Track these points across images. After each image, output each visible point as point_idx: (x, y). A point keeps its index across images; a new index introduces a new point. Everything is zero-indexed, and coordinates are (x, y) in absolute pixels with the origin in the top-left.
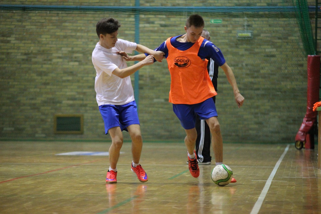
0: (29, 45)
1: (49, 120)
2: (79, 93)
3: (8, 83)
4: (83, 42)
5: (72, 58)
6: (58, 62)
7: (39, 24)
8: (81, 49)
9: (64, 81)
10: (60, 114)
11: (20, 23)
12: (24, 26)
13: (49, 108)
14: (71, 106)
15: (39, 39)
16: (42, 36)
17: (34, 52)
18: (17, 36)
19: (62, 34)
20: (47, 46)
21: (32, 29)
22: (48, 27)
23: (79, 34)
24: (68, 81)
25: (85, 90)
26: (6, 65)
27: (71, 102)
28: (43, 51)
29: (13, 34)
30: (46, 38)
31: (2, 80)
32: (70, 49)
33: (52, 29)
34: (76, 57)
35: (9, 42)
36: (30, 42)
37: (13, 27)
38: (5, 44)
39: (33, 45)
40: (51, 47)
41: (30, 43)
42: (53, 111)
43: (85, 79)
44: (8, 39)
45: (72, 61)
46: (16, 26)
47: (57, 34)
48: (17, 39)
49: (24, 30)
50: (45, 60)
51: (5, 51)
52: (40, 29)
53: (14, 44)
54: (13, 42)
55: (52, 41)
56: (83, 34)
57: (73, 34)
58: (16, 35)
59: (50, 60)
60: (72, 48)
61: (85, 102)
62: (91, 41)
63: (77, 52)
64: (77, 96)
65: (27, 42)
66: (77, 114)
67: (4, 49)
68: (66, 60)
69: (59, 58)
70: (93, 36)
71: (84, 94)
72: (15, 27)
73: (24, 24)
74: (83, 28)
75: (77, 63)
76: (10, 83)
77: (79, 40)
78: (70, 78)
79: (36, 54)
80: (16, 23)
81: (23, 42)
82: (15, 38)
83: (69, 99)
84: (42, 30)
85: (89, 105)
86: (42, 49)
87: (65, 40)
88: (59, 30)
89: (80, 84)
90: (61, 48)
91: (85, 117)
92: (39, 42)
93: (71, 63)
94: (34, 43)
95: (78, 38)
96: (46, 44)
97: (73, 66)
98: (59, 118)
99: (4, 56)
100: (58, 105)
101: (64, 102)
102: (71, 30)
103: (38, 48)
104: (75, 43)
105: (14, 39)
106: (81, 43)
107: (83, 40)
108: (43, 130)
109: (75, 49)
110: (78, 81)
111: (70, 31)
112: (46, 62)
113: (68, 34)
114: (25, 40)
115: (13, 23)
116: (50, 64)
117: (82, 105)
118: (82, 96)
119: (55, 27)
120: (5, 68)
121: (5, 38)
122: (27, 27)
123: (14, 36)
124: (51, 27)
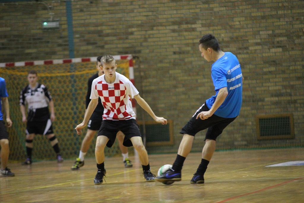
0: (219, 32)
1: (250, 123)
2: (285, 87)
3: (197, 80)
4: (287, 22)
5: (273, 43)
6: (256, 50)
7: (229, 4)
8: (284, 31)
9: (265, 73)
10: (262, 115)
11: (206, 6)
12: (212, 9)
13: (249, 108)
14: (276, 103)
15: (231, 23)
16: (235, 19)
17: (226, 39)
18: (204, 22)
19: (259, 14)
20: (242, 30)
21: (221, 11)
22: (241, 7)
23: (280, 12)
24: (270, 72)
25: (292, 83)
26: (192, 59)
27: (275, 99)
28: (237, 38)
29: (198, 19)
30: (240, 21)
31: (189, 78)
32: (270, 32)
33: (247, 9)
34: (278, 42)
35: (194, 30)
36: (219, 27)
37: (198, 11)
38: (190, 33)
39: (224, 31)
40: (246, 32)
41: (220, 30)
42: (254, 112)
43: (291, 68)
44: (193, 26)
45: (273, 47)
46: (201, 9)
47: (253, 14)
48: (203, 25)
49: (211, 13)
50: (240, 49)
51: (191, 41)
52: (231, 10)
53: (200, 32)
54: (198, 29)
55: (247, 25)
56: (286, 12)
57: (274, 13)
58: (202, 20)
59: (246, 48)
60: (273, 31)
61: (294, 98)
62: (297, 19)
63: (280, 35)
64: (284, 91)
65: (216, 28)
66: (285, 114)
67: (188, 39)
68: (266, 47)
69: (257, 44)
70: (298, 13)
71: (292, 87)
72: (201, 11)
73: (211, 6)
74: (286, 4)
75: (280, 50)
76: (199, 81)
77: (282, 20)
78: (273, 69)
79: (228, 42)
80: (201, 6)
81: (211, 28)
82: (202, 24)
83: (272, 96)
84: (233, 12)
85: (299, 101)
86: (235, 34)
87: (264, 21)
88: (255, 10)
89: (286, 76)
90: (259, 31)
91: (295, 117)
92: (231, 27)
93: (273, 50)
94: (225, 29)
95: (279, 17)
96: (239, 29)
97: (275, 53)
98: (261, 120)
99: (189, 48)
100: (260, 103)
101: (266, 99)
102: (271, 8)
103: (231, 35)
104: (276, 24)
105: (200, 26)
106: (284, 23)
107: (287, 20)
108: (244, 136)
109: (277, 32)
110: (284, 72)
111: (269, 10)
112: (241, 51)
113: (267, 14)
114: (213, 26)
115: (198, 6)
116: (247, 53)
117: (290, 102)
118: (289, 91)
119: (250, 6)
120: (191, 62)
121: (190, 26)
122: (215, 10)
123: (200, 22)
124: (245, 7)
